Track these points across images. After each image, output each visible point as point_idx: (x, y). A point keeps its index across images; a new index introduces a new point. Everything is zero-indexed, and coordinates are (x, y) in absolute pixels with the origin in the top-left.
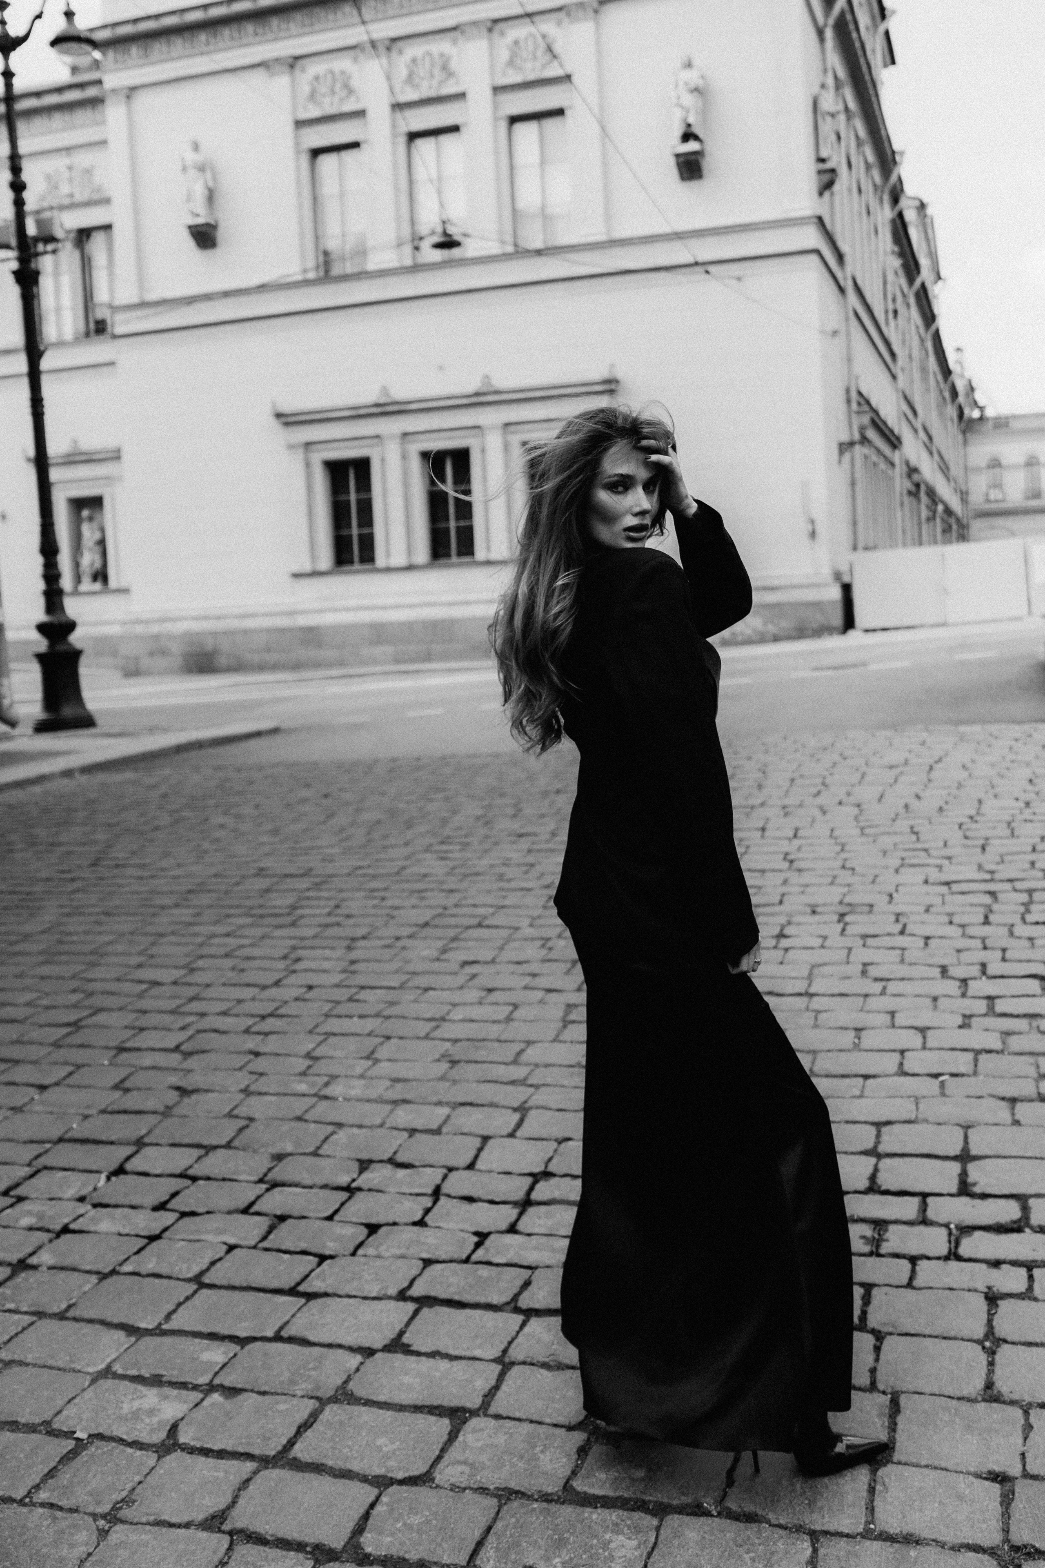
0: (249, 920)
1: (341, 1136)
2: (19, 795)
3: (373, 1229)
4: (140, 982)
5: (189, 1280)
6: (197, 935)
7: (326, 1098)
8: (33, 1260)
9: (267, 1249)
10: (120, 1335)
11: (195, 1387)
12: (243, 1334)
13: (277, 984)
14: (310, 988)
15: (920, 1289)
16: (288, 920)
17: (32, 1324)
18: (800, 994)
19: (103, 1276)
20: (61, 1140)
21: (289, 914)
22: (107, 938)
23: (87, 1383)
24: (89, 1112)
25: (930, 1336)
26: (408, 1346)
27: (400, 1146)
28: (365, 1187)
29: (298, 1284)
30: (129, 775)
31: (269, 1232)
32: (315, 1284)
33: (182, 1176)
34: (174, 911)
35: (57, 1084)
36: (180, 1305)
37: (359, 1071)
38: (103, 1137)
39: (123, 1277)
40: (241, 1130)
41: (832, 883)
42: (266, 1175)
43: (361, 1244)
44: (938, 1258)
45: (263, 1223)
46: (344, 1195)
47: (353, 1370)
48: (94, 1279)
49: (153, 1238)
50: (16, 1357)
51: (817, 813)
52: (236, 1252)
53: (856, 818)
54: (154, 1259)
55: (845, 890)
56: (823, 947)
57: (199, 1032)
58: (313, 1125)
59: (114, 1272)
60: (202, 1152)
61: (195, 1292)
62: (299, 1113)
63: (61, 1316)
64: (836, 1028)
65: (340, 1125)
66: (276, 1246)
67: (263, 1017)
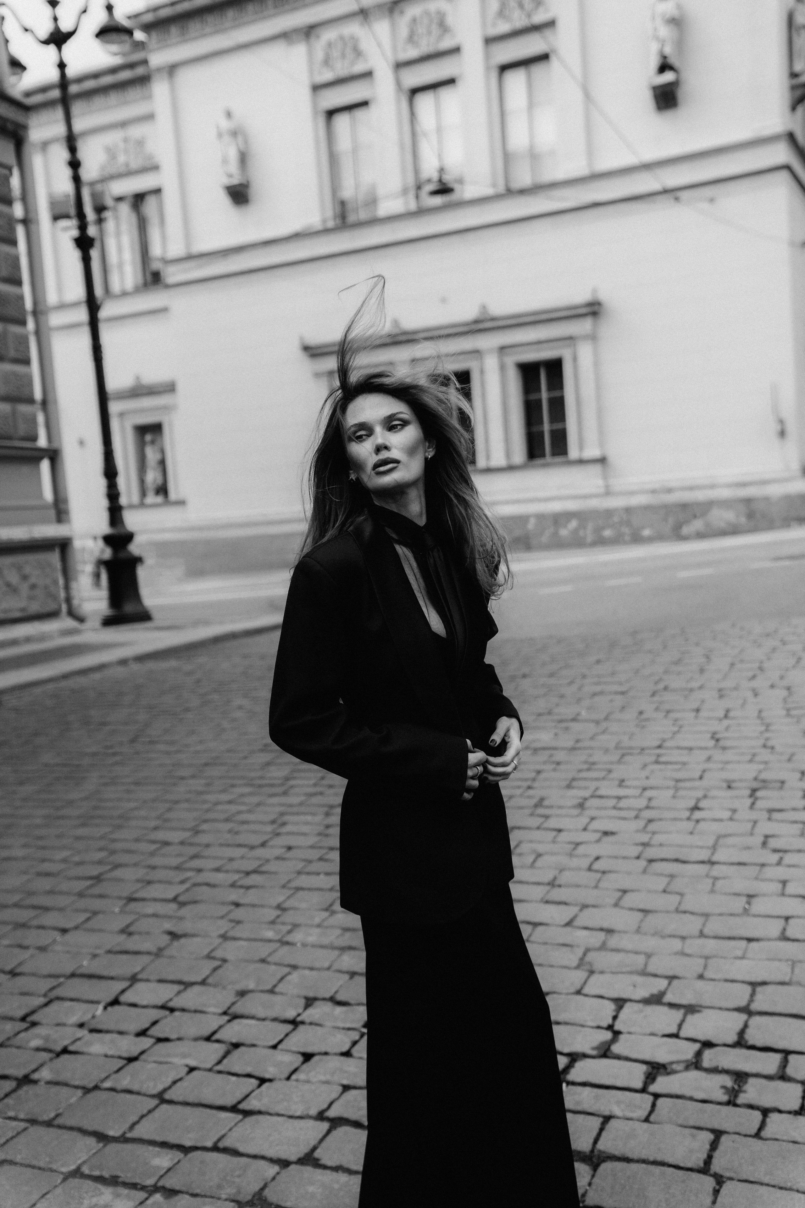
0: (247, 790)
1: (295, 977)
2: (82, 681)
3: (307, 1057)
4: (154, 842)
5: (153, 1096)
6: (205, 802)
7: (287, 943)
8: (35, 1076)
9: (220, 1072)
10: (91, 1141)
11: (143, 1188)
12: (188, 1143)
13: (263, 845)
14: (290, 848)
15: (766, 1139)
16: (283, 789)
17: (25, 1129)
18: (703, 862)
19: (87, 1091)
20: (73, 975)
21: (282, 785)
22: (132, 805)
23: (59, 1181)
24: (98, 951)
25: (767, 1185)
26: (318, 1160)
27: (341, 986)
28: (307, 1020)
29: (239, 1102)
30: (173, 663)
31: (224, 1057)
32: (252, 1104)
33: (163, 1007)
34: (191, 782)
35: (76, 928)
36: (142, 1117)
37: (317, 920)
38: (105, 973)
39: (103, 1092)
40: (215, 969)
41: (751, 761)
42: (229, 1008)
43: (295, 1071)
44: (789, 1112)
45: (220, 1049)
46: (290, 1027)
47: (269, 1180)
48: (79, 1093)
49: (131, 1060)
50: (9, 1158)
51: (749, 694)
52: (195, 1073)
53: (785, 700)
54: (129, 1078)
55: (762, 767)
56: (731, 819)
57: (195, 885)
58: (273, 967)
59: (96, 1088)
60: (182, 987)
61: (157, 1107)
62: (263, 956)
63: (49, 1124)
64: (730, 894)
65: (295, 967)
66: (226, 1070)
67: (248, 873)
